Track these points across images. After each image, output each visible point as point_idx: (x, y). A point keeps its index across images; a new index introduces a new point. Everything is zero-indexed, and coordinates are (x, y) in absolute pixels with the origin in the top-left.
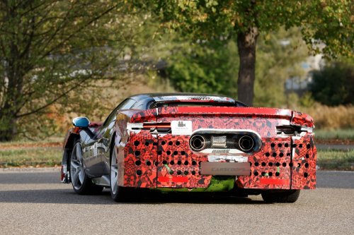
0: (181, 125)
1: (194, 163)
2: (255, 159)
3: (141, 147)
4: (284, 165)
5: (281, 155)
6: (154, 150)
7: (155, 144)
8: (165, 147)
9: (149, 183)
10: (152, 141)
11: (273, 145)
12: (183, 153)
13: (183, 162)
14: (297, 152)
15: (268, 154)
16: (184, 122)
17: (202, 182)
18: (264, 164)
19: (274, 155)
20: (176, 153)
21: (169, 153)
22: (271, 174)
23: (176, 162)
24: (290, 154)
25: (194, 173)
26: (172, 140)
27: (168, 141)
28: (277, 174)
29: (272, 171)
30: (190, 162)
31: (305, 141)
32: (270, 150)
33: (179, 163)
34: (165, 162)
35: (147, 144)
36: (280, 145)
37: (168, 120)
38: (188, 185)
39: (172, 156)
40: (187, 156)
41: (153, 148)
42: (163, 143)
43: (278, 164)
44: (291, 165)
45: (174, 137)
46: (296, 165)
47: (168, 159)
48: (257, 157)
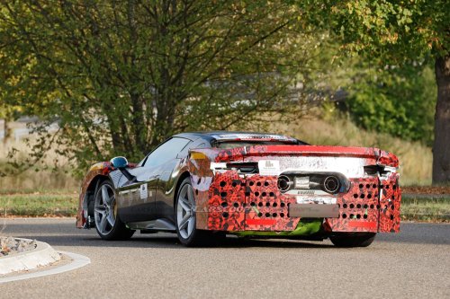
0: (268, 165)
1: (282, 205)
2: (343, 200)
3: (228, 187)
4: (372, 206)
5: (369, 196)
6: (242, 191)
7: (243, 185)
8: (253, 188)
9: (236, 226)
10: (240, 181)
11: (361, 186)
12: (272, 194)
13: (272, 203)
14: (385, 193)
15: (356, 196)
16: (272, 162)
17: (290, 224)
18: (352, 206)
19: (363, 196)
20: (264, 194)
21: (257, 194)
22: (359, 216)
23: (264, 203)
24: (377, 195)
25: (282, 215)
26: (260, 180)
27: (257, 182)
28: (365, 217)
29: (360, 213)
30: (279, 204)
31: (391, 182)
32: (358, 192)
33: (268, 204)
34: (253, 204)
35: (234, 185)
36: (368, 186)
37: (255, 159)
38: (277, 228)
39: (261, 198)
40: (276, 198)
41: (241, 189)
42: (252, 184)
43: (366, 206)
44: (379, 207)
45: (262, 177)
46: (383, 207)
47: (256, 200)
48: (346, 199)
